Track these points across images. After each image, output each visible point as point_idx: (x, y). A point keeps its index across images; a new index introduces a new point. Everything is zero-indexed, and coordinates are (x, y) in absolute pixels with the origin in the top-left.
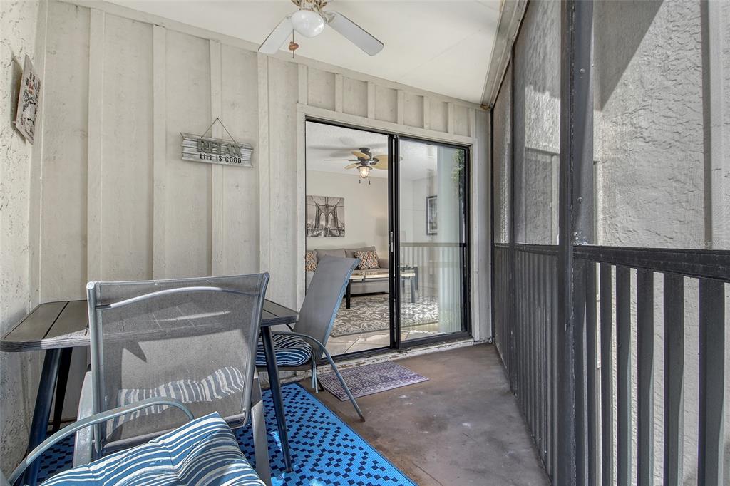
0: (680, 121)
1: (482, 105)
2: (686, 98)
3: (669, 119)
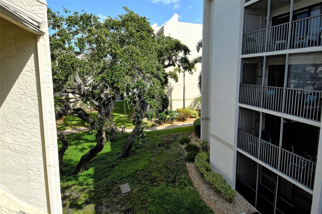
0: (30, 141)
2: (32, 130)
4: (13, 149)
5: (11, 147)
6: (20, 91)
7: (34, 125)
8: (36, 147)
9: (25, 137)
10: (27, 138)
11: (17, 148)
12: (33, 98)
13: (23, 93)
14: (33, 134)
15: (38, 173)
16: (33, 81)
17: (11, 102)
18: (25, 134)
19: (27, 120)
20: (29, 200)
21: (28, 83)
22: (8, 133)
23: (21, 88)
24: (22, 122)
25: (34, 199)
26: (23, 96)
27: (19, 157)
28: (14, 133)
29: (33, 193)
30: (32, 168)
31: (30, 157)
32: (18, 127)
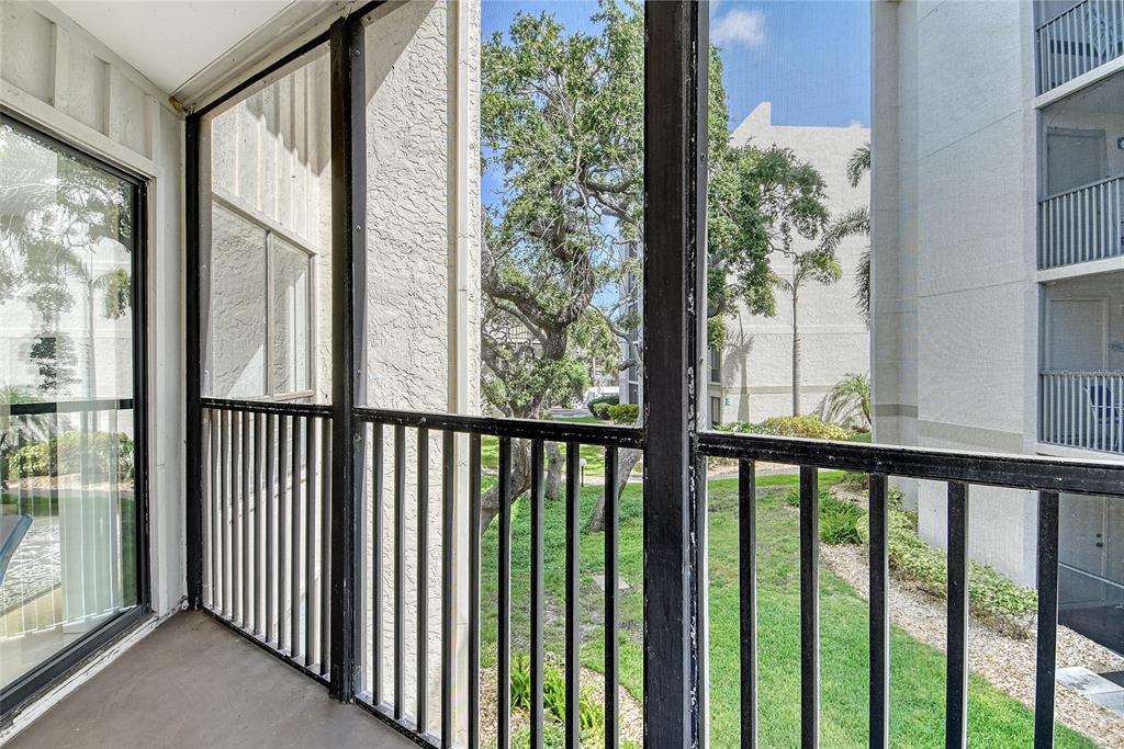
0: (422, 220)
1: (173, 99)
2: (429, 190)
3: (411, 214)
4: (384, 235)
5: (380, 228)
6: (412, 86)
7: (434, 179)
8: (436, 238)
9: (413, 208)
10: (417, 210)
11: (394, 233)
12: (437, 107)
13: (418, 92)
14: (432, 200)
15: (435, 310)
16: (441, 61)
17: (391, 113)
18: (413, 197)
19: (422, 161)
20: (408, 382)
21: (430, 66)
22: (377, 192)
23: (415, 79)
24: (409, 164)
25: (420, 383)
26: (416, 101)
27: (396, 258)
28: (389, 194)
29: (418, 364)
30: (421, 294)
31: (421, 263)
32: (401, 180)
